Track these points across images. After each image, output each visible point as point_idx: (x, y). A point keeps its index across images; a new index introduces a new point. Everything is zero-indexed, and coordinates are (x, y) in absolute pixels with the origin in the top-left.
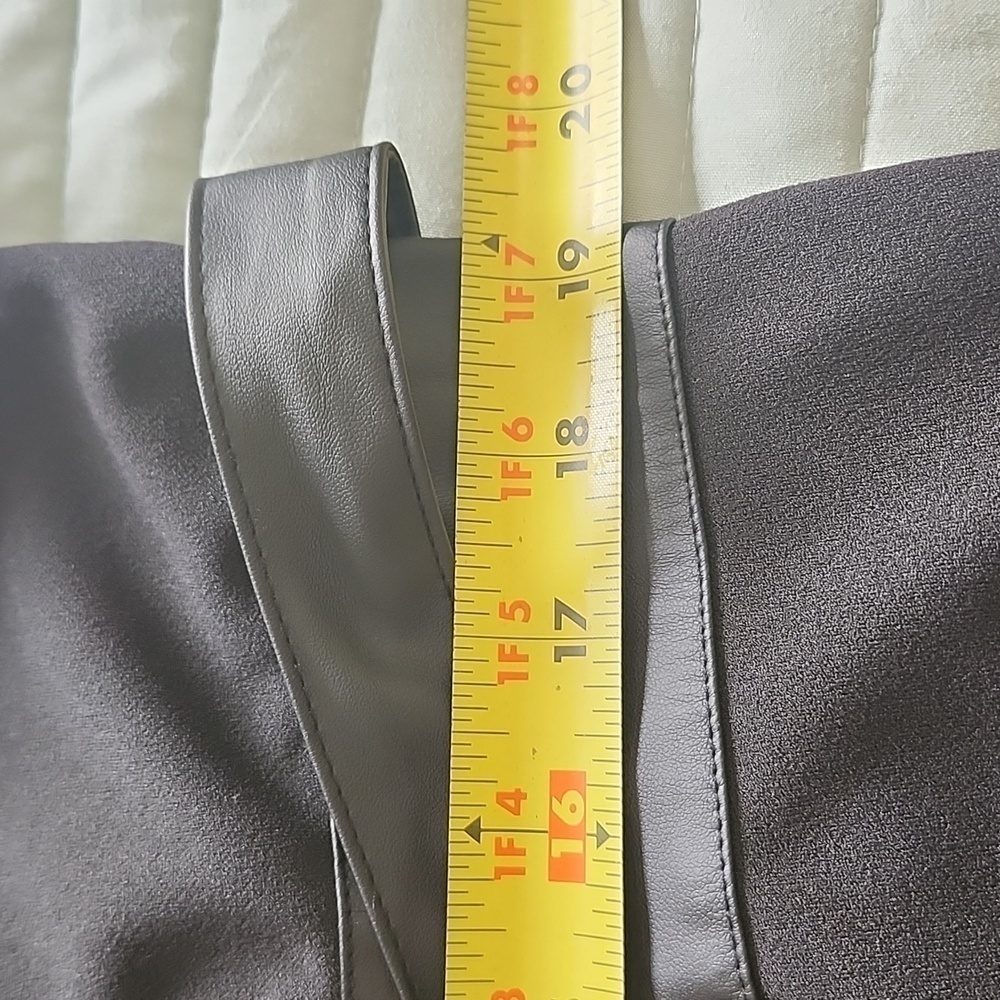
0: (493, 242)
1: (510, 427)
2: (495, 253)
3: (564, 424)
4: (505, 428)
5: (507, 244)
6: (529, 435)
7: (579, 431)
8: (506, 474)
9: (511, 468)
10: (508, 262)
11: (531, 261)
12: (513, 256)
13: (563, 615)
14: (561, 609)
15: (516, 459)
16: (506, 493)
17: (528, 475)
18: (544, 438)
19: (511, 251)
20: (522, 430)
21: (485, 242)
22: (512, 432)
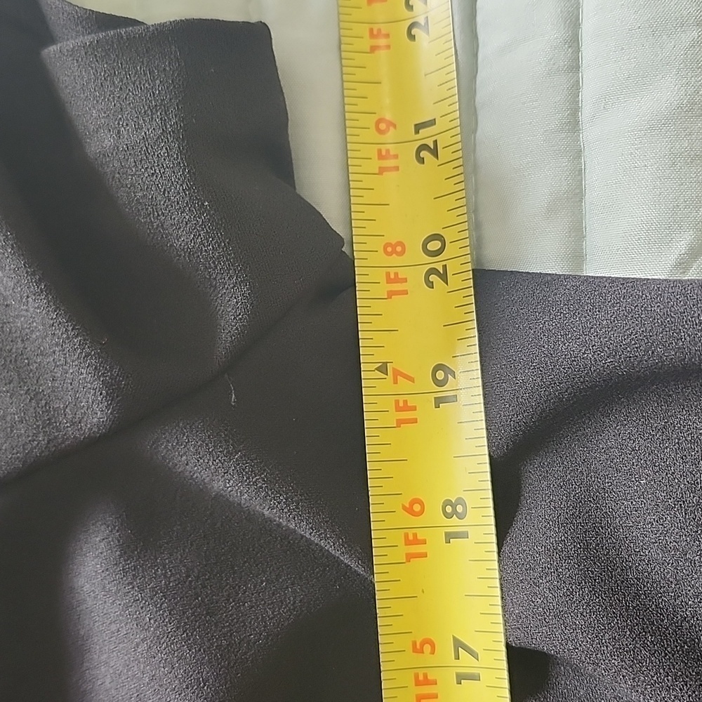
0: (383, 368)
1: (407, 506)
2: (385, 376)
3: (447, 503)
4: (404, 508)
5: (394, 369)
6: (422, 511)
7: (459, 509)
8: (408, 542)
9: (411, 537)
10: (396, 382)
11: (411, 379)
12: (398, 377)
13: (460, 648)
14: (458, 644)
15: (414, 531)
16: (410, 557)
17: (424, 542)
18: (434, 513)
19: (397, 373)
20: (417, 508)
21: (377, 369)
22: (409, 510)
